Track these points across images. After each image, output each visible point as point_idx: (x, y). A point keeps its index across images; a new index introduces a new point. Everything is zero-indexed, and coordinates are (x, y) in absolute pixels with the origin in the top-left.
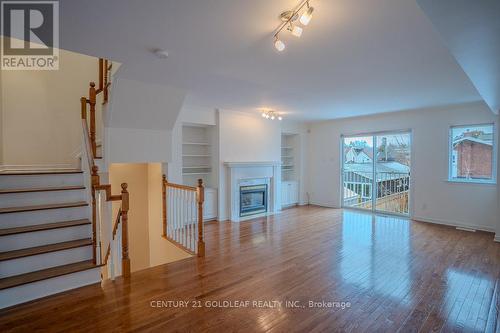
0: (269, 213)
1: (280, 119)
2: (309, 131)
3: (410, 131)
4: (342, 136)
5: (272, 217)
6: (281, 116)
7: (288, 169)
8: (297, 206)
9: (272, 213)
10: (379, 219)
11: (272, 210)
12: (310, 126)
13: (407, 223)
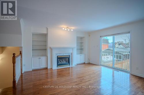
0: (71, 66)
1: (72, 30)
2: (89, 36)
3: (129, 32)
4: (101, 37)
5: (72, 67)
6: (73, 29)
7: (81, 50)
8: (84, 63)
9: (72, 66)
10: (115, 72)
11: (72, 65)
12: (90, 33)
13: (129, 75)
